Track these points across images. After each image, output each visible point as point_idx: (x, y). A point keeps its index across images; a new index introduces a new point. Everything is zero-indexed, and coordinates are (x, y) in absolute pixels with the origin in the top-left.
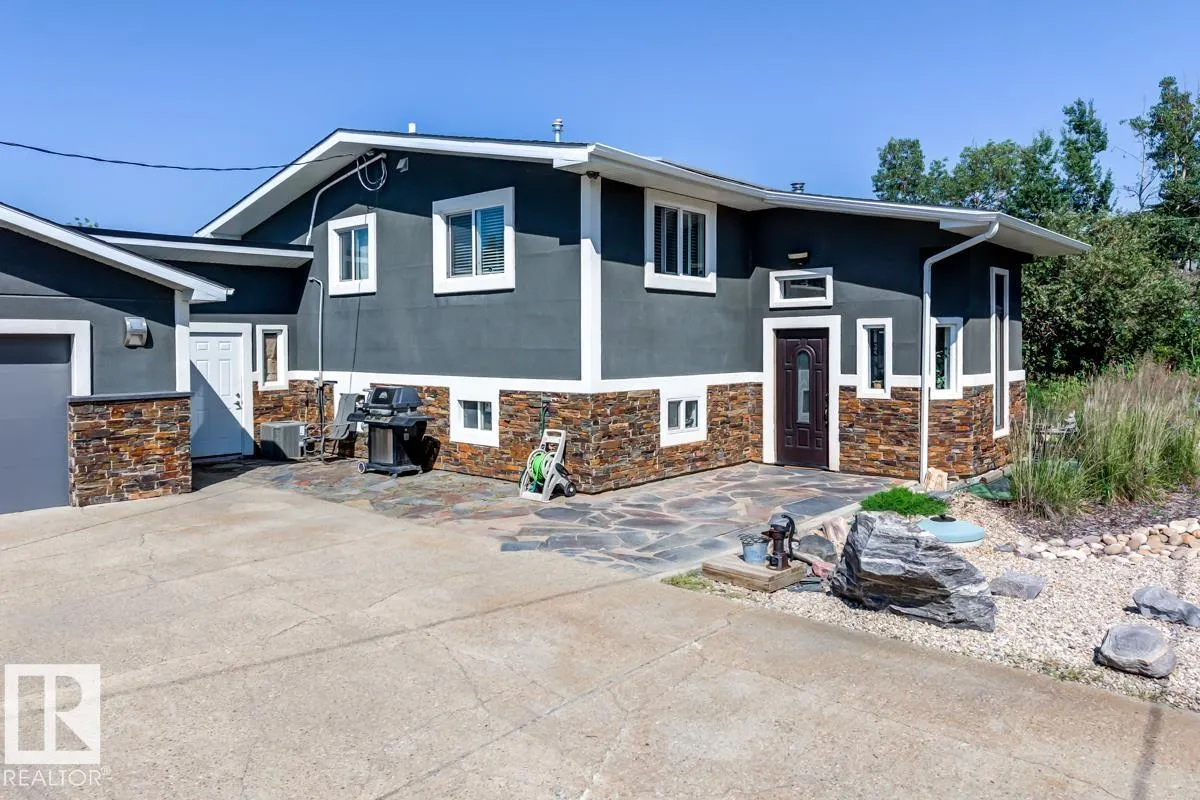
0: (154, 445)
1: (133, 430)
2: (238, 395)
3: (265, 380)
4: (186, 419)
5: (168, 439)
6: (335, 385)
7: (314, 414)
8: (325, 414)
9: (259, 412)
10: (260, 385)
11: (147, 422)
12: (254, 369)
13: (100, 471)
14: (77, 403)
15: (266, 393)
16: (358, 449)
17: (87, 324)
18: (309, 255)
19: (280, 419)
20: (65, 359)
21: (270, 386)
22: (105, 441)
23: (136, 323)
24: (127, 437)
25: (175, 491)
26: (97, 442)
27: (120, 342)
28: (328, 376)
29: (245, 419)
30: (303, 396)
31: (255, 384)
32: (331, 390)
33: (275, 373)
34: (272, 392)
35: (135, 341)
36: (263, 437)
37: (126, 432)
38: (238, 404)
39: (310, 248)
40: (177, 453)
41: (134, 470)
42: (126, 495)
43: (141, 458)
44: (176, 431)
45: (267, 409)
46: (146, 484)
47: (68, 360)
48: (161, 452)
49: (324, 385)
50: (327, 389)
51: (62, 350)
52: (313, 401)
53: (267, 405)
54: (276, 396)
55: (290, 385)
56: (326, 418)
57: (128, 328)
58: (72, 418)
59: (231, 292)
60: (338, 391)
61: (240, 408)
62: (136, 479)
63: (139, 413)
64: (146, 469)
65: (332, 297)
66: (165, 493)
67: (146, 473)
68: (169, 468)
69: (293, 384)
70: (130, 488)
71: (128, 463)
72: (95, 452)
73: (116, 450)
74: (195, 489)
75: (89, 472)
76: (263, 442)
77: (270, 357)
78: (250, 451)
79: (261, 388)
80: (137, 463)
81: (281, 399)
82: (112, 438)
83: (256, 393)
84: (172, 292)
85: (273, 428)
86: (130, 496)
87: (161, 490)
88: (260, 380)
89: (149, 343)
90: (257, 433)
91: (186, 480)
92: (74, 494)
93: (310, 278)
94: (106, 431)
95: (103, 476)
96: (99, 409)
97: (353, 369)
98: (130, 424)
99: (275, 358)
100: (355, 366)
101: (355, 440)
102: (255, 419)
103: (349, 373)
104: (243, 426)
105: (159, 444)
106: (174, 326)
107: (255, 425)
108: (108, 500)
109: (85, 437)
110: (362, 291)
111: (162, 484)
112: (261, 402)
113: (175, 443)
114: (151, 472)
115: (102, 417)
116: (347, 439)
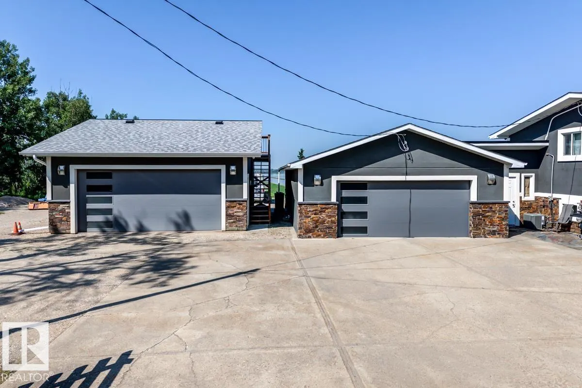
0: (496, 220)
1: (489, 214)
2: (514, 202)
3: (525, 196)
4: (506, 211)
5: (501, 218)
6: (560, 200)
7: (548, 211)
8: (554, 212)
9: (522, 209)
10: (523, 198)
11: (494, 211)
12: (520, 191)
13: (479, 227)
14: (473, 203)
15: (525, 201)
16: (572, 228)
17: (476, 177)
18: (547, 144)
19: (531, 213)
20: (468, 188)
21: (526, 199)
22: (481, 217)
23: (491, 176)
24: (488, 216)
25: (503, 237)
26: (479, 217)
27: (486, 183)
28: (556, 196)
29: (516, 211)
30: (542, 203)
31: (521, 197)
32: (558, 202)
33: (528, 193)
34: (527, 201)
35: (491, 182)
36: (524, 219)
37: (487, 214)
38: (513, 205)
39: (547, 141)
40: (503, 223)
41: (490, 228)
42: (487, 236)
43: (492, 224)
44: (503, 215)
45: (526, 208)
46: (493, 233)
47: (469, 188)
48: (498, 222)
49: (554, 200)
50: (555, 201)
51: (467, 185)
52: (547, 206)
53: (525, 206)
54: (529, 203)
55: (536, 199)
56: (554, 214)
57: (489, 178)
58: (471, 208)
59: (526, 164)
60: (561, 203)
61: (514, 207)
62: (490, 231)
63: (491, 208)
64: (493, 228)
65: (558, 162)
66: (500, 237)
67: (494, 229)
68: (501, 228)
69: (536, 198)
70: (489, 234)
71: (488, 225)
72: (478, 220)
73: (484, 220)
74: (509, 237)
75: (477, 226)
76: (524, 221)
77: (527, 187)
78: (518, 224)
79: (523, 199)
80: (491, 225)
81: (531, 204)
82: (483, 215)
83: (521, 201)
84: (503, 165)
85: (530, 216)
86: (488, 237)
87: (498, 236)
88: (523, 196)
89: (495, 184)
90: (521, 217)
91: (507, 233)
92: (471, 234)
93: (547, 154)
94: (481, 213)
95: (480, 229)
96: (479, 206)
97: (570, 194)
98: (489, 212)
99: (529, 187)
100: (571, 192)
101: (571, 224)
102: (520, 211)
103: (569, 195)
104: (516, 214)
105: (498, 219)
106: (503, 177)
107: (520, 214)
108: (482, 237)
109: (476, 215)
110: (576, 160)
111: (498, 234)
112: (523, 205)
113: (503, 219)
114: (495, 229)
115: (480, 208)
116: (567, 224)
